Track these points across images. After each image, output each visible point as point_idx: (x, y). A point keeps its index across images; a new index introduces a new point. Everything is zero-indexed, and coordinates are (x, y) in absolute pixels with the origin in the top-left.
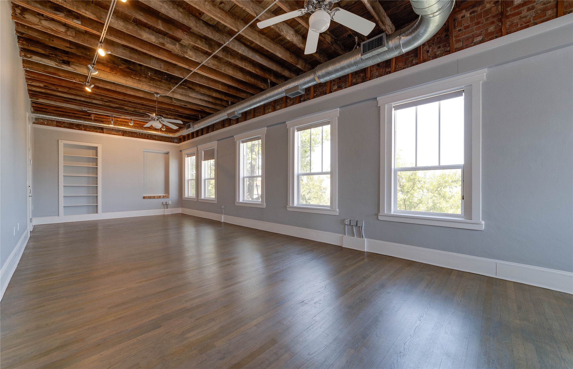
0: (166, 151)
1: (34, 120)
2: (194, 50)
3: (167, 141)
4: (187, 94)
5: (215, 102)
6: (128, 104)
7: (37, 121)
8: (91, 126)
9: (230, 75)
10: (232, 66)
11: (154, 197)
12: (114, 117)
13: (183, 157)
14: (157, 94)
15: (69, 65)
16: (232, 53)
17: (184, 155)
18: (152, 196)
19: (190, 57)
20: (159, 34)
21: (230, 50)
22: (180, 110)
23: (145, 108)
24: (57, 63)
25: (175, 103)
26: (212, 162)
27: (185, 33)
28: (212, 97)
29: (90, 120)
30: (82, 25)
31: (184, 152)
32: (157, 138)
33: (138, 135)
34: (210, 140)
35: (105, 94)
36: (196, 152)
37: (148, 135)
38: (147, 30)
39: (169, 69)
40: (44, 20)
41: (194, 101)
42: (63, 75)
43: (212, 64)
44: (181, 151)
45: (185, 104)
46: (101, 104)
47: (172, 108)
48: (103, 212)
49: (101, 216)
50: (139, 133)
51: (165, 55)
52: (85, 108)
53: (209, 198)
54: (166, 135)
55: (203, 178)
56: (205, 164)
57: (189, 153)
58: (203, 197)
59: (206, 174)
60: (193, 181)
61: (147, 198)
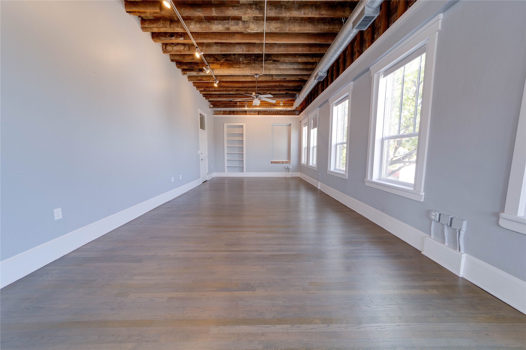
0: (289, 123)
1: (213, 113)
2: (255, 22)
3: (290, 114)
4: (277, 68)
5: (305, 67)
6: (248, 89)
7: (216, 113)
8: (240, 111)
9: (297, 32)
10: (299, 21)
11: (279, 162)
12: (247, 101)
13: (302, 127)
14: (257, 75)
15: (202, 71)
16: (287, 6)
17: (302, 125)
18: (277, 162)
19: (252, 30)
20: (225, 21)
21: (285, 3)
22: (285, 84)
23: (260, 89)
24: (197, 73)
25: (276, 79)
26: (316, 129)
27: (235, 8)
28: (299, 63)
29: (237, 106)
30: (185, 39)
32: (282, 113)
33: (268, 112)
34: (315, 108)
35: (231, 86)
36: (307, 122)
37: (276, 111)
38: (216, 22)
39: (250, 49)
40: (175, 46)
41: (289, 72)
42: (205, 79)
43: (275, 28)
44: (300, 122)
45: (284, 78)
46: (235, 93)
47: (277, 84)
48: (247, 171)
49: (245, 174)
50: (269, 111)
51: (239, 38)
52: (231, 99)
53: (314, 165)
54: (288, 109)
55: (312, 145)
56: (314, 132)
57: (304, 123)
58: (311, 164)
59: (314, 142)
60: (306, 149)
61: (274, 163)
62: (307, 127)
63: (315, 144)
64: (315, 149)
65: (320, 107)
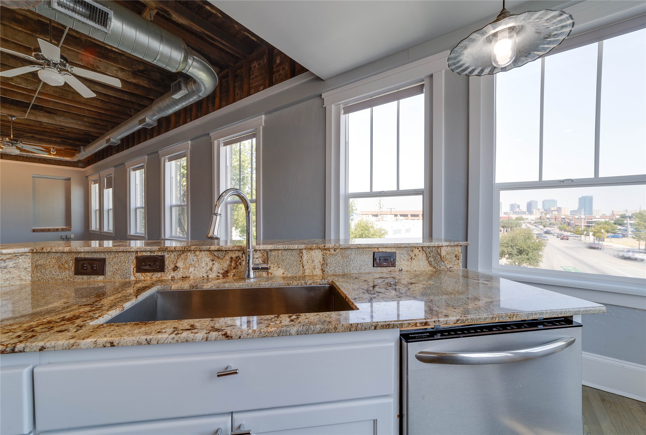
0: (67, 176)
3: (67, 165)
5: (94, 126)
11: (49, 230)
13: (90, 183)
14: (12, 116)
17: (90, 182)
18: (45, 229)
26: (111, 190)
31: (91, 178)
32: (53, 162)
34: (106, 167)
36: (98, 180)
37: (40, 158)
44: (87, 177)
53: (111, 230)
54: (64, 159)
55: (106, 207)
56: (109, 193)
57: (93, 179)
58: (106, 229)
59: (109, 203)
60: (98, 213)
61: (38, 231)
62: (97, 185)
63: (111, 207)
64: (111, 213)
65: (115, 167)
